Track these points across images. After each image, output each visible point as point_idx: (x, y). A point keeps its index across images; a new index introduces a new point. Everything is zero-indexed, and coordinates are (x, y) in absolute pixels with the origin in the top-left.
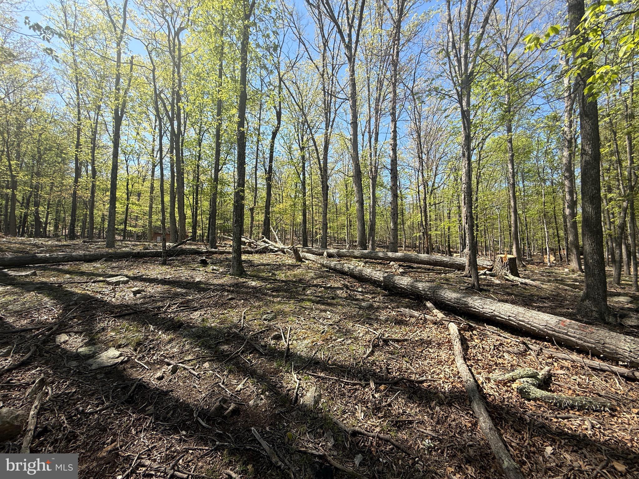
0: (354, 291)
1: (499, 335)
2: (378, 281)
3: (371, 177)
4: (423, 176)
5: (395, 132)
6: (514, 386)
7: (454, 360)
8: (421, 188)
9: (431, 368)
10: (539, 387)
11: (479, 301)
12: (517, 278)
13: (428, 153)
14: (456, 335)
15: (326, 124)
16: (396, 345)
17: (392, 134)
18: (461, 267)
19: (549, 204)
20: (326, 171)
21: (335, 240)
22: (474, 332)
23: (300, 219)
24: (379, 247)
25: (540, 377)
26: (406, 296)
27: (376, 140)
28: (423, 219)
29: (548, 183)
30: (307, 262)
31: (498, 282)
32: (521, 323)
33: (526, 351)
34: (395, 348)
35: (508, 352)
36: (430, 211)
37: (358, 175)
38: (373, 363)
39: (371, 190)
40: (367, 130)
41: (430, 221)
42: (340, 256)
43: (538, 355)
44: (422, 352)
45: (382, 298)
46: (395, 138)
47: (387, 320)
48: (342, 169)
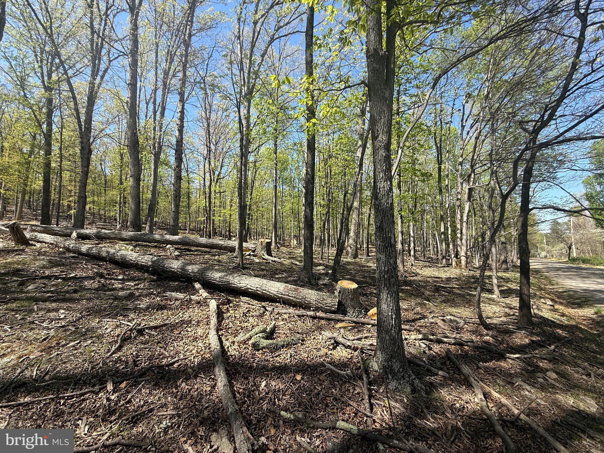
0: (111, 279)
1: (249, 304)
2: (145, 266)
3: (154, 152)
4: (210, 164)
5: (182, 112)
6: (250, 342)
7: (208, 334)
8: (208, 175)
9: (186, 346)
10: (267, 338)
11: (238, 278)
12: (270, 257)
13: (216, 144)
14: (214, 310)
15: (93, 71)
16: (153, 333)
17: (179, 114)
18: (232, 250)
19: (296, 204)
20: (89, 129)
21: (101, 219)
22: (231, 305)
23: (38, 184)
24: (160, 229)
25: (268, 330)
26: (176, 279)
27: (163, 114)
28: (207, 205)
29: (296, 189)
30: (38, 245)
31: (257, 261)
32: (264, 291)
33: (264, 312)
34: (150, 335)
35: (253, 316)
36: (215, 198)
37: (134, 146)
38: (119, 359)
39: (153, 167)
40: (152, 100)
41: (214, 207)
42: (100, 238)
43: (271, 314)
44: (180, 333)
45: (147, 284)
46: (182, 119)
47: (147, 308)
48: (117, 134)
